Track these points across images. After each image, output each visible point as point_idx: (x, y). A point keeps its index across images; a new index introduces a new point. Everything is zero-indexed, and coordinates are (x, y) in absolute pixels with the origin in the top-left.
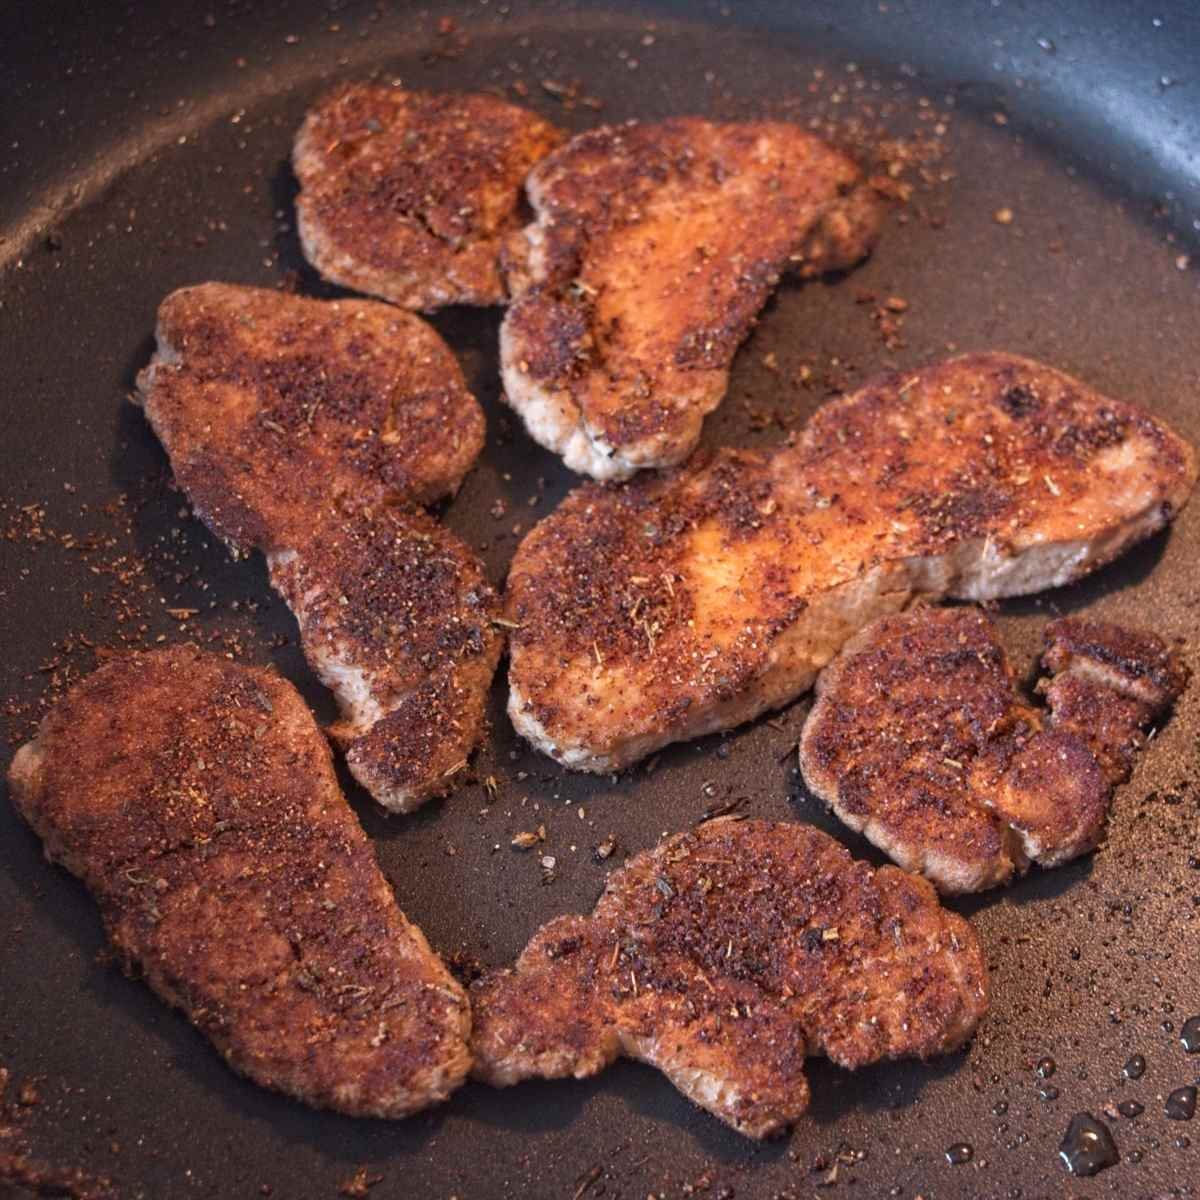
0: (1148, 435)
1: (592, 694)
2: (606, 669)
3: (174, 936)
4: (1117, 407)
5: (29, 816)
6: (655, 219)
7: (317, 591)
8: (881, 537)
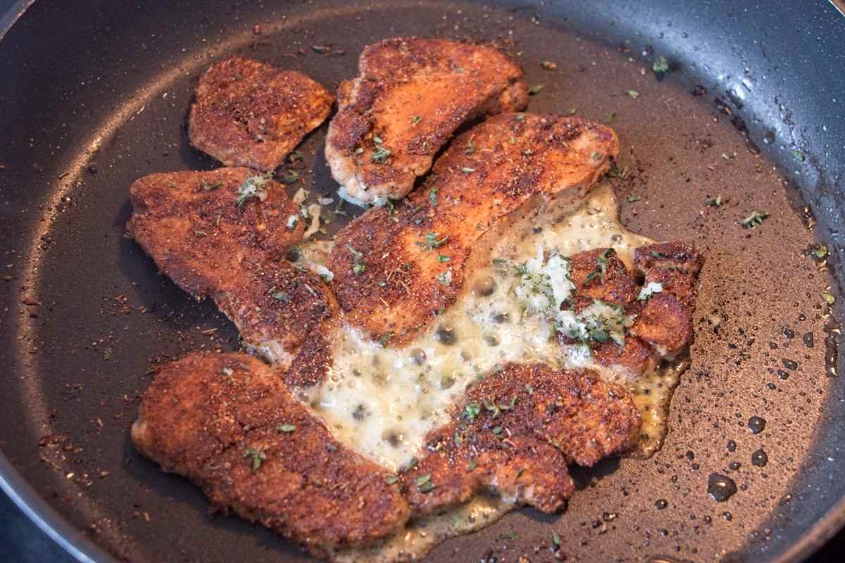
0: (590, 129)
1: (391, 322)
2: (391, 309)
3: (244, 488)
4: (571, 121)
5: (150, 454)
6: (415, 82)
7: (244, 307)
8: (491, 208)
